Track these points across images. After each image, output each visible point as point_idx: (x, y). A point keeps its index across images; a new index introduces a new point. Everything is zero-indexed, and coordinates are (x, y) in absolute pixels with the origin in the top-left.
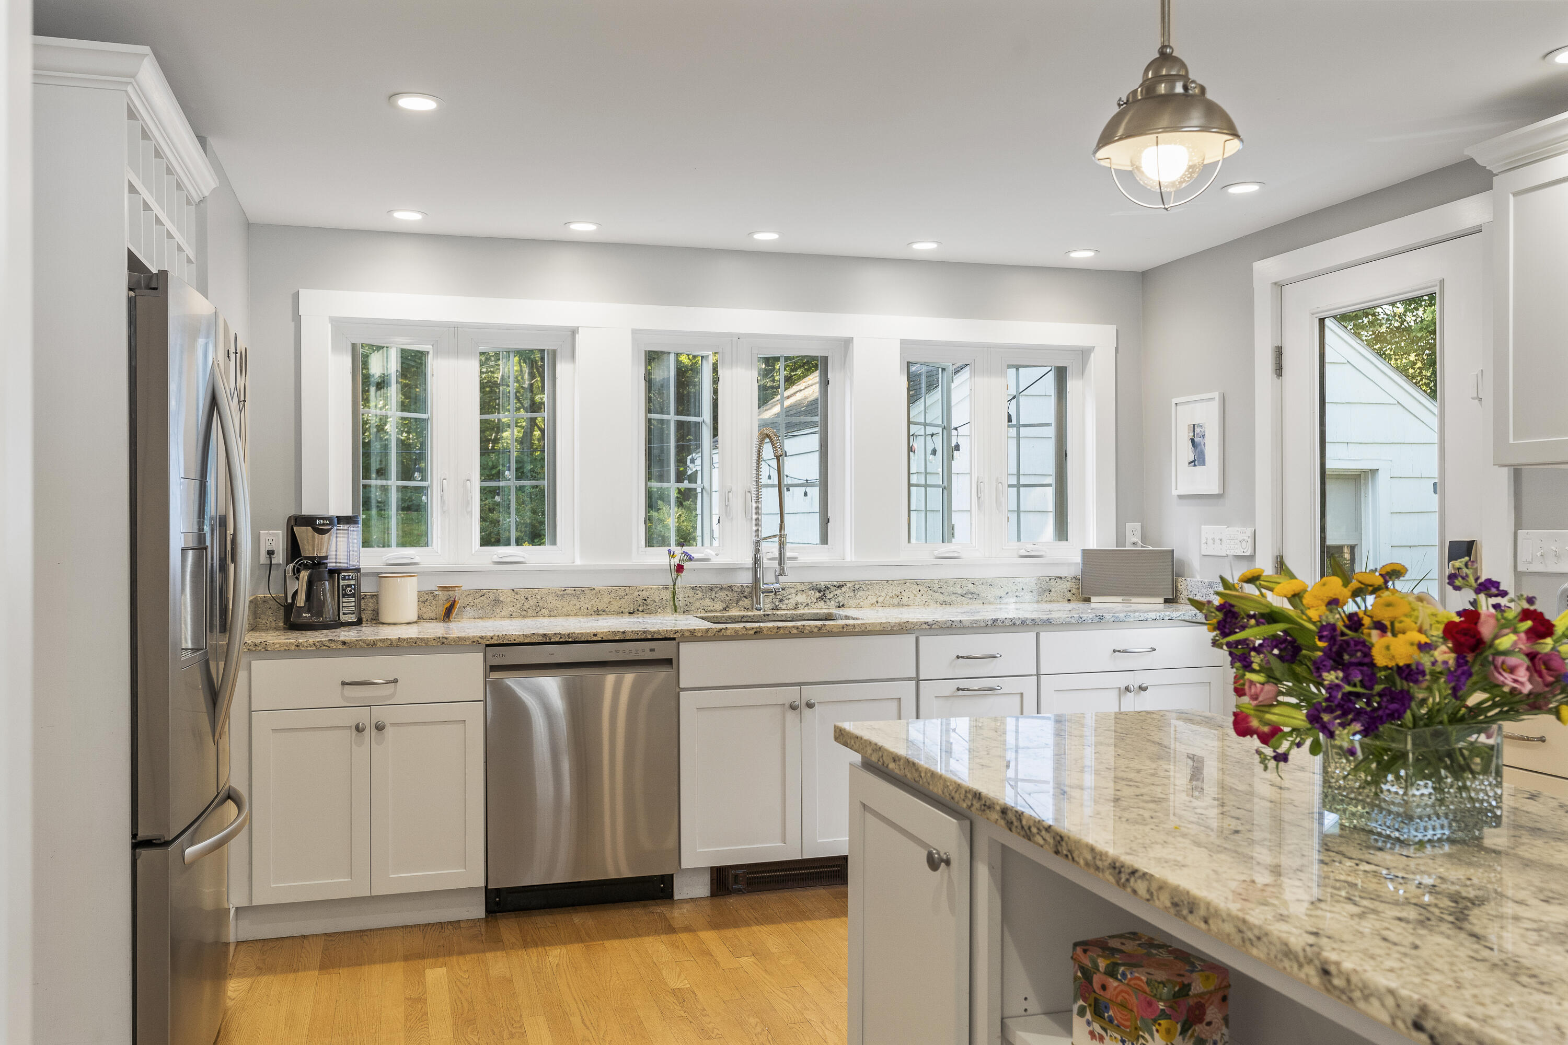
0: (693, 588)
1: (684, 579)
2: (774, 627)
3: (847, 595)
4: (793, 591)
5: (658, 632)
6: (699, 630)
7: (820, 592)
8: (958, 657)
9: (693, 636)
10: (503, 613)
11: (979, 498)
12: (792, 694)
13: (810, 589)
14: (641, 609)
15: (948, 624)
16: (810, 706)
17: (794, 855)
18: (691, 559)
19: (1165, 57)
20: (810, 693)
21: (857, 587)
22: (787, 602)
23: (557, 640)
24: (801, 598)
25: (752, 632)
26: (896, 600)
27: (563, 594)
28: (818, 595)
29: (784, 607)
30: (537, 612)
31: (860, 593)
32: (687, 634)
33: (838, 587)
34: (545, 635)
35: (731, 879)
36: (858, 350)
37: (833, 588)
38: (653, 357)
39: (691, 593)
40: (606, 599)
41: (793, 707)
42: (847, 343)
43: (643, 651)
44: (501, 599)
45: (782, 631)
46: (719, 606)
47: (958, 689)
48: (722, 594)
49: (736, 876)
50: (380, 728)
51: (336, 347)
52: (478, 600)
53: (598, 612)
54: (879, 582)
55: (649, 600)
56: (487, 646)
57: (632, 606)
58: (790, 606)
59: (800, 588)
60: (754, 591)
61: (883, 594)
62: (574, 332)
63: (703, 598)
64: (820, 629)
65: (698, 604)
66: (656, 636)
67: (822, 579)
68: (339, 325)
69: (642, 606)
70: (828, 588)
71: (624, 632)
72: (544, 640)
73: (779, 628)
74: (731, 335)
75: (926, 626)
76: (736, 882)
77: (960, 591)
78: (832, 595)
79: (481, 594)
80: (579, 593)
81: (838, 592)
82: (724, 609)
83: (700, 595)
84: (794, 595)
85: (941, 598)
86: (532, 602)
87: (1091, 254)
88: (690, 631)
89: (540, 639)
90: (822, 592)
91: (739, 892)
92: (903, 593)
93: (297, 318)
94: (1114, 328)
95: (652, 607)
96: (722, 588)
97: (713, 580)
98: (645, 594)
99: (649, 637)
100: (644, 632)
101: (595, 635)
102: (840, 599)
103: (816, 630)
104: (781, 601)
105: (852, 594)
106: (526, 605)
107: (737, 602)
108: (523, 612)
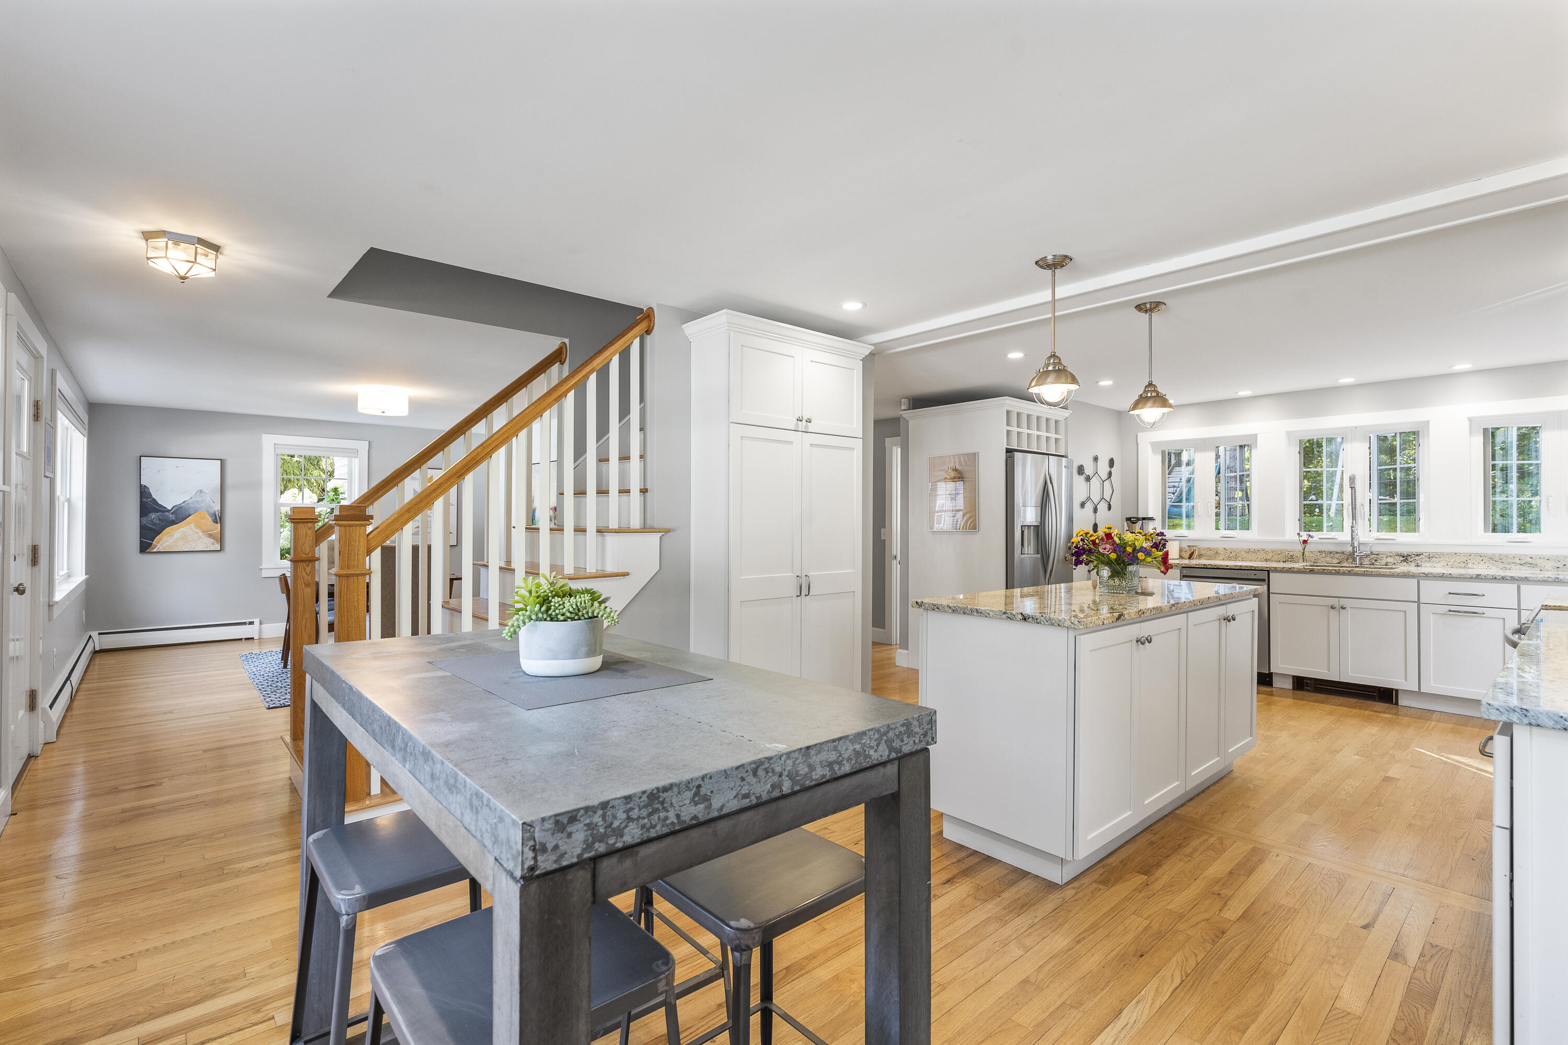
3: (1424, 560)
4: (1384, 556)
7: (1403, 557)
8: (1450, 593)
9: (1276, 570)
10: (1220, 558)
12: (1334, 602)
13: (1396, 555)
14: (1290, 560)
15: (1440, 575)
16: (1343, 608)
17: (1336, 679)
18: (1313, 537)
19: (1150, 384)
20: (1343, 602)
21: (1431, 556)
22: (1380, 561)
23: (1210, 567)
24: (1390, 560)
26: (1463, 565)
27: (1248, 551)
28: (1402, 559)
29: (1378, 563)
30: (1236, 559)
31: (1434, 559)
32: (1272, 569)
33: (1417, 555)
34: (1204, 565)
35: (1303, 683)
37: (1413, 556)
39: (1319, 554)
40: (1271, 555)
41: (1333, 607)
43: (1251, 574)
44: (1219, 552)
45: (1326, 571)
46: (1335, 561)
47: (1450, 611)
48: (1337, 555)
49: (1307, 683)
51: (1154, 451)
52: (1208, 552)
53: (1266, 560)
54: (1451, 554)
55: (1294, 556)
56: (1183, 567)
57: (1282, 558)
58: (1382, 563)
59: (1389, 555)
60: (1351, 556)
61: (1453, 561)
63: (1325, 557)
64: (1349, 572)
65: (1322, 559)
66: (1256, 569)
67: (1405, 551)
68: (1155, 445)
69: (1292, 559)
70: (1409, 556)
72: (1204, 567)
73: (1324, 569)
75: (1423, 575)
76: (1307, 686)
77: (1518, 562)
78: (1412, 559)
80: (1255, 552)
81: (1417, 558)
82: (1339, 563)
83: (1324, 555)
84: (1385, 558)
85: (1502, 566)
86: (1234, 554)
89: (1202, 566)
90: (1406, 558)
91: (1308, 691)
92: (1469, 561)
93: (1137, 444)
95: (1296, 560)
96: (1337, 553)
97: (1333, 549)
98: (1292, 553)
99: (1253, 569)
101: (1227, 566)
102: (1418, 562)
103: (1347, 572)
104: (1376, 560)
105: (1428, 559)
106: (1231, 555)
107: (1347, 560)
108: (1229, 559)
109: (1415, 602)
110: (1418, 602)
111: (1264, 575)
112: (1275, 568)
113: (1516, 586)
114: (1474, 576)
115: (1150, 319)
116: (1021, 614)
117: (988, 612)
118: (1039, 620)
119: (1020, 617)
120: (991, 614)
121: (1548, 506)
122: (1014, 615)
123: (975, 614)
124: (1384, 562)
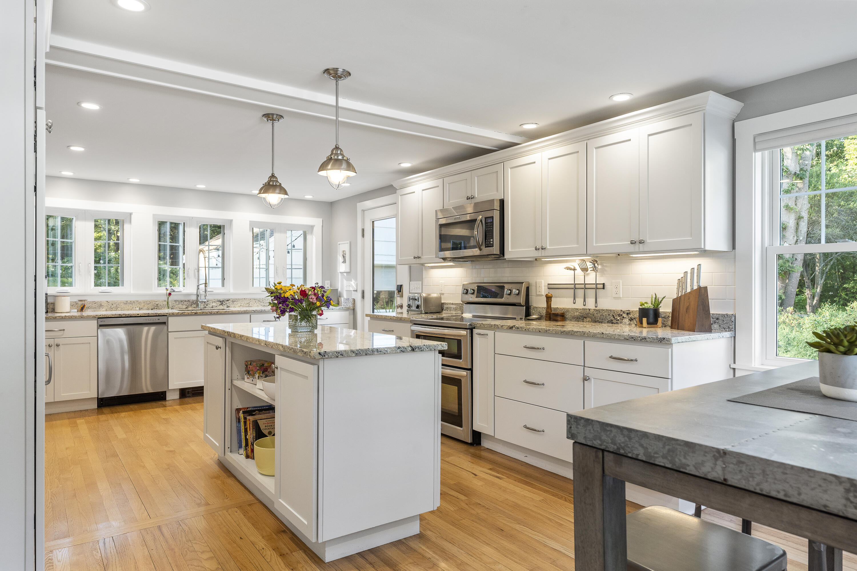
0: (175, 301)
1: (171, 298)
2: (201, 312)
3: (230, 303)
4: (211, 302)
5: (161, 314)
6: (175, 313)
7: (221, 302)
8: (264, 321)
9: (173, 315)
10: (104, 309)
11: (277, 272)
13: (217, 301)
14: (156, 308)
15: (261, 311)
18: (174, 291)
21: (234, 301)
22: (209, 305)
23: (124, 316)
24: (214, 304)
25: (194, 313)
26: (247, 305)
27: (126, 303)
28: (220, 303)
29: (208, 307)
30: (116, 309)
31: (235, 303)
32: (171, 314)
33: (227, 301)
34: (120, 315)
35: (187, 393)
36: (234, 223)
38: (161, 224)
39: (174, 302)
40: (143, 305)
42: (231, 221)
43: (155, 319)
44: (103, 304)
45: (204, 313)
46: (184, 307)
48: (185, 303)
50: (58, 345)
52: (94, 305)
54: (242, 299)
55: (158, 305)
56: (98, 318)
57: (152, 307)
58: (210, 307)
59: (214, 301)
60: (196, 303)
61: (243, 303)
62: (131, 214)
63: (179, 304)
64: (217, 312)
65: (177, 306)
66: (160, 315)
67: (221, 298)
69: (157, 307)
70: (224, 301)
71: (148, 314)
73: (203, 312)
74: (190, 217)
75: (253, 311)
78: (225, 303)
79: (95, 303)
80: (132, 302)
81: (227, 302)
82: (186, 308)
83: (178, 303)
84: (211, 303)
85: (263, 304)
86: (115, 305)
87: (312, 197)
88: (172, 313)
89: (118, 316)
90: (222, 302)
91: (189, 397)
94: (322, 219)
95: (160, 307)
96: (185, 301)
97: (182, 298)
98: (157, 303)
99: (158, 315)
100: (156, 313)
101: (138, 314)
102: (228, 304)
104: (207, 305)
105: (232, 303)
106: (112, 307)
107: (191, 305)
108: (111, 309)
111: (162, 320)
116: (411, 346)
117: (386, 349)
118: (422, 349)
119: (410, 349)
120: (389, 350)
122: (406, 348)
123: (376, 353)
124: (211, 306)
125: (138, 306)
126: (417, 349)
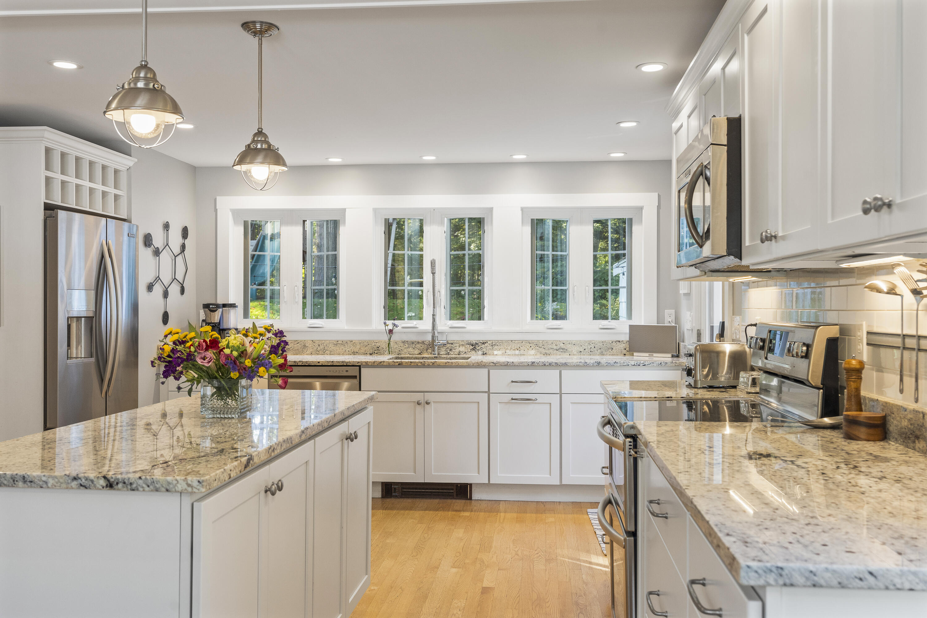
0: (403, 342)
1: (394, 337)
3: (488, 348)
4: (457, 345)
5: (350, 362)
6: (370, 362)
7: (472, 345)
8: (512, 382)
9: (368, 365)
10: (308, 352)
12: (419, 397)
13: (467, 344)
15: (506, 364)
16: (428, 403)
17: (422, 481)
18: (397, 326)
20: (428, 396)
21: (494, 343)
22: (454, 351)
23: (301, 364)
24: (462, 349)
27: (337, 344)
28: (471, 347)
29: (452, 353)
31: (496, 347)
32: (364, 364)
33: (483, 343)
34: (295, 362)
35: (393, 489)
36: (496, 214)
37: (480, 344)
38: (388, 223)
39: (402, 345)
40: (358, 347)
41: (419, 404)
42: (491, 210)
43: (343, 371)
44: (307, 345)
45: (413, 364)
46: (417, 352)
47: (512, 399)
48: (418, 346)
49: (395, 489)
51: (236, 222)
52: (296, 345)
53: (354, 353)
54: (507, 341)
55: (380, 348)
57: (371, 350)
58: (456, 353)
59: (461, 343)
60: (432, 345)
62: (344, 210)
63: (409, 347)
65: (405, 351)
66: (348, 364)
67: (474, 339)
68: (236, 213)
69: (377, 351)
70: (477, 344)
71: (332, 362)
72: (295, 364)
73: (411, 362)
74: (430, 208)
76: (395, 492)
77: (555, 347)
78: (479, 348)
79: (297, 342)
80: (344, 343)
81: (483, 346)
82: (420, 354)
83: (407, 345)
84: (458, 347)
85: (544, 351)
86: (322, 347)
89: (293, 364)
90: (474, 346)
91: (396, 497)
92: (521, 348)
93: (216, 210)
94: (656, 195)
95: (382, 352)
96: (418, 343)
97: (414, 338)
98: (378, 345)
99: (345, 364)
100: (343, 362)
101: (319, 363)
102: (484, 350)
103: (431, 364)
104: (451, 350)
105: (491, 347)
106: (319, 349)
107: (427, 350)
109: (485, 392)
110: (488, 392)
111: (354, 371)
112: (366, 363)
113: (558, 371)
114: (530, 364)
115: (260, 45)
116: (105, 477)
117: (44, 479)
118: (134, 486)
119: (102, 482)
120: (51, 482)
121: (574, 295)
122: (92, 481)
123: (20, 484)
124: (457, 351)
125: (352, 348)
126: (120, 485)
